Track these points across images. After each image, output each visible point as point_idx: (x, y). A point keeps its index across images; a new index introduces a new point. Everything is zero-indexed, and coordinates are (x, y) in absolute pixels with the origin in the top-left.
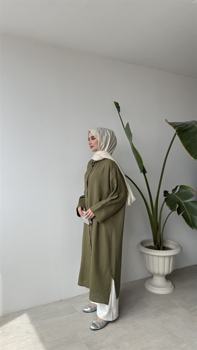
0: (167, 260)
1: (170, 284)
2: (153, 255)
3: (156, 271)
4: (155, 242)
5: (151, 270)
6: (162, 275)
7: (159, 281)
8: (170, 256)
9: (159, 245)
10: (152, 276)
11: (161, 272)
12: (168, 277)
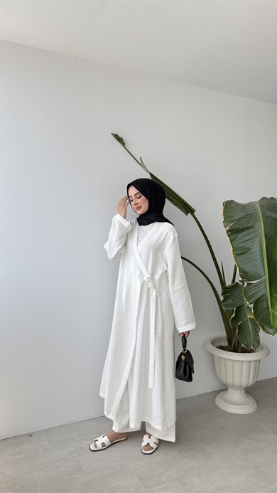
0: (245, 366)
1: (252, 400)
2: (225, 359)
3: (230, 381)
4: (230, 341)
5: (224, 380)
6: (240, 387)
7: (236, 395)
8: (250, 361)
9: (237, 345)
10: (225, 389)
11: (237, 382)
12: (249, 391)
